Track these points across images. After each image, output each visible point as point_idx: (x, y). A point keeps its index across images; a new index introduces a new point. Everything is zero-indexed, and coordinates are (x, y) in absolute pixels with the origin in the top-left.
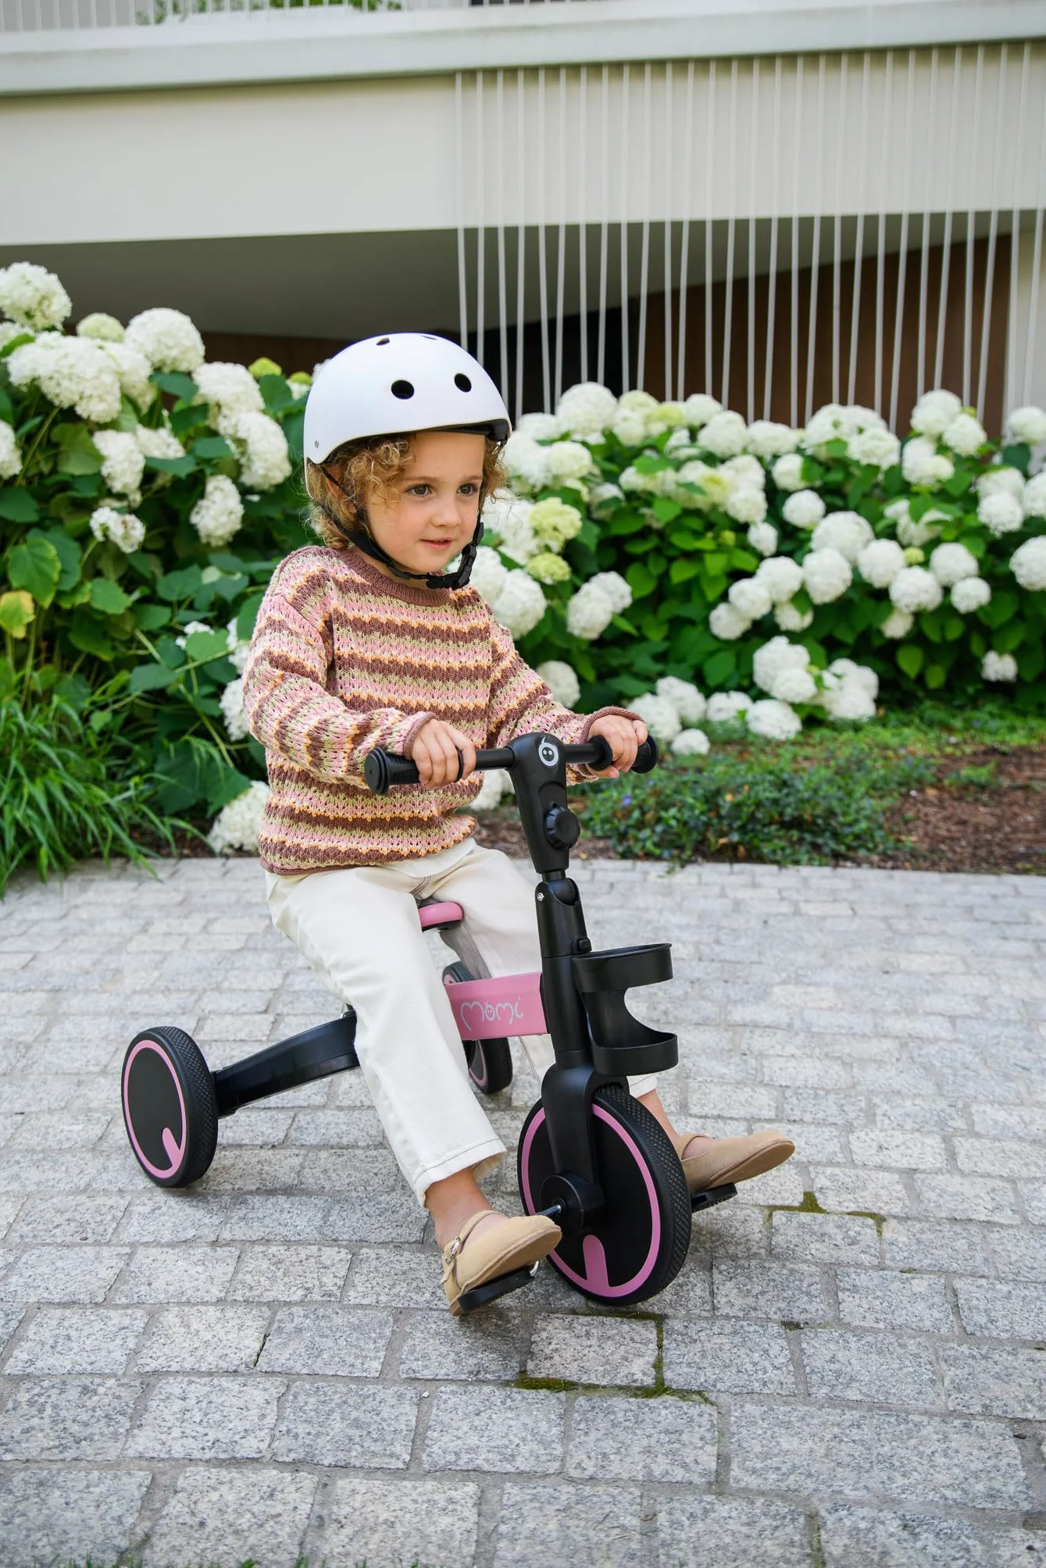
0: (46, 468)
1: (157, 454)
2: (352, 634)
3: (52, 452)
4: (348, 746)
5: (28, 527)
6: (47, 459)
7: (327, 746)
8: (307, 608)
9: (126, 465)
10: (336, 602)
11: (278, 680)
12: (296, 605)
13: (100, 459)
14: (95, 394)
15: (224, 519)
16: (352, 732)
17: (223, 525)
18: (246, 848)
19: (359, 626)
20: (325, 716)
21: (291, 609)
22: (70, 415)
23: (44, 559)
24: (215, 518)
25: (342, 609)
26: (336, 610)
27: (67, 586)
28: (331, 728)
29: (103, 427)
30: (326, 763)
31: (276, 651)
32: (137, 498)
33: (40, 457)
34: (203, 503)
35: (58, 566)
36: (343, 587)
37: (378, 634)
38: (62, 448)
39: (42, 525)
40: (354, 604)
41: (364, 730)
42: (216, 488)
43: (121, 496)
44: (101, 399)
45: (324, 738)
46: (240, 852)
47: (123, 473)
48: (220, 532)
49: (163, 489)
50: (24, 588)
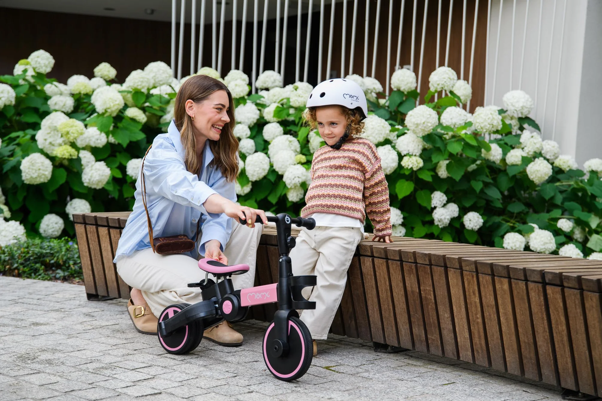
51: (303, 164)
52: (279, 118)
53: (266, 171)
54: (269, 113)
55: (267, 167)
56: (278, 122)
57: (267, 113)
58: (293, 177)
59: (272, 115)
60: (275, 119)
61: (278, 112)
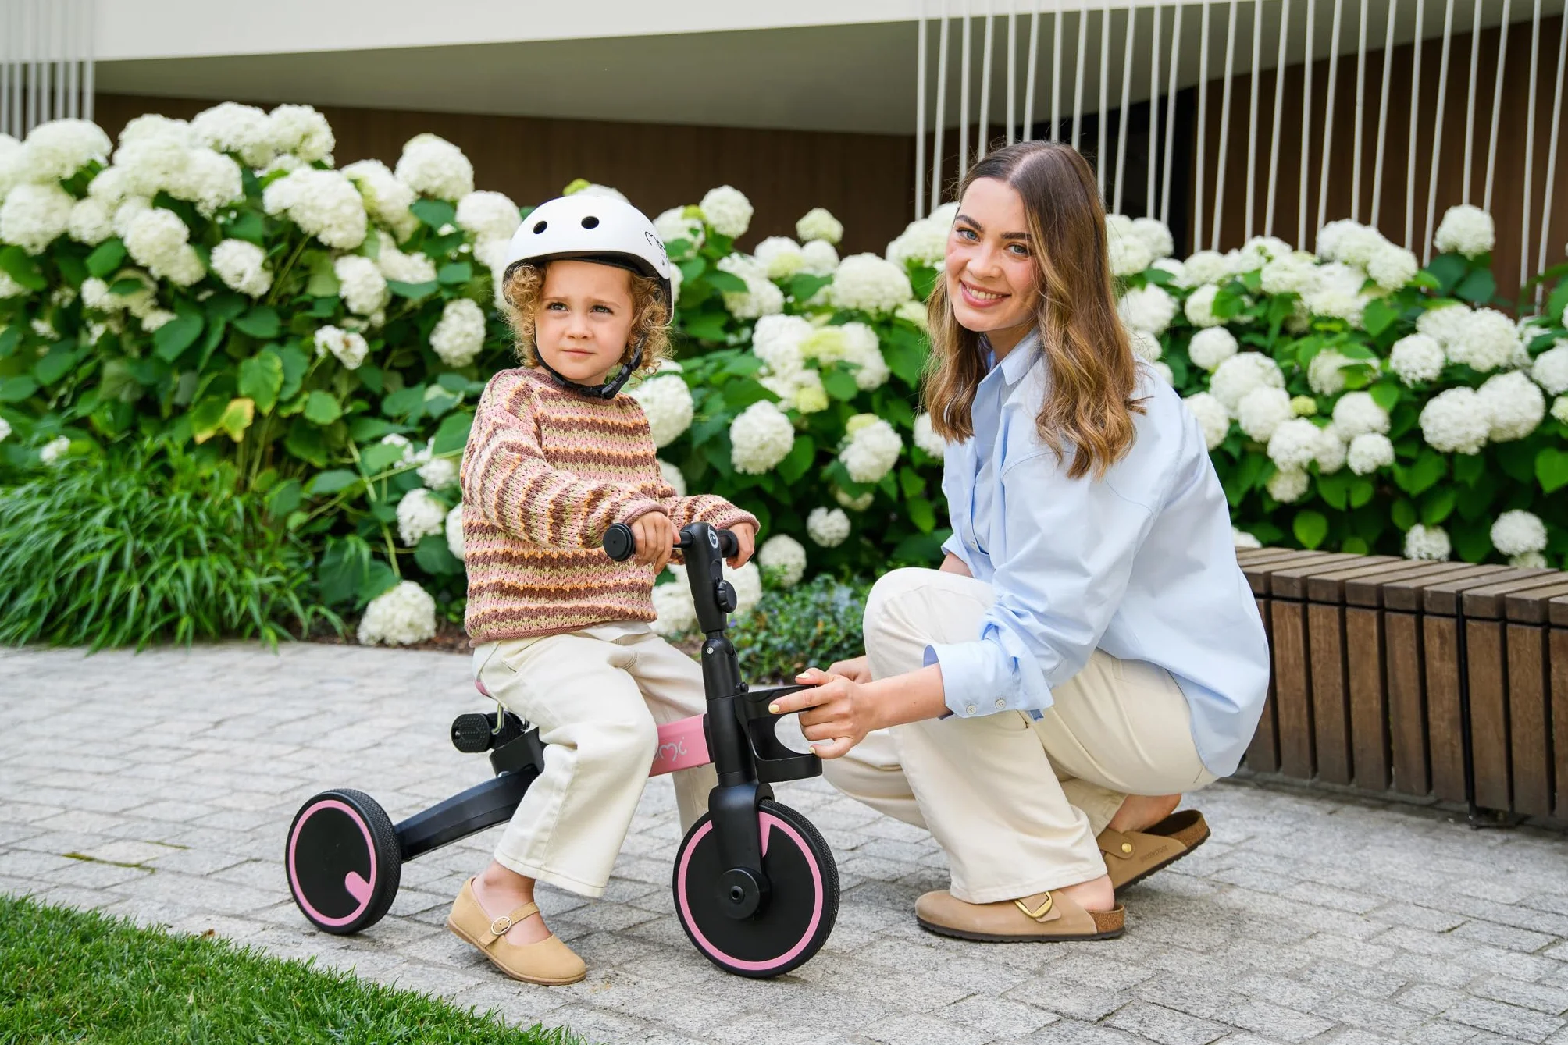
0: (294, 289)
1: (406, 278)
2: (556, 433)
3: (302, 274)
4: (585, 509)
5: (264, 341)
6: (297, 281)
7: (568, 509)
8: (521, 414)
9: (360, 289)
10: (541, 408)
11: (518, 462)
12: (513, 411)
13: (338, 283)
14: (334, 222)
15: (459, 341)
16: (588, 496)
17: (460, 346)
18: (388, 641)
19: (560, 425)
20: (565, 486)
21: (509, 415)
22: (315, 243)
23: (270, 372)
24: (450, 340)
25: (546, 413)
26: (542, 415)
27: (287, 395)
28: (572, 494)
29: (343, 253)
30: (567, 522)
31: (510, 441)
32: (379, 319)
33: (291, 278)
34: (441, 325)
35: (281, 377)
36: (544, 396)
37: (575, 430)
38: (313, 271)
39: (281, 340)
40: (553, 409)
41: (598, 495)
42: (454, 311)
43: (362, 317)
44: (340, 227)
45: (566, 502)
46: (382, 643)
47: (358, 295)
48: (455, 353)
49: (413, 310)
50: (249, 396)
51: (1309, 417)
52: (1222, 316)
53: (1223, 435)
54: (1199, 307)
55: (1224, 426)
56: (1223, 326)
57: (1196, 308)
58: (1294, 447)
59: (1208, 310)
60: (1215, 320)
61: (1220, 306)
